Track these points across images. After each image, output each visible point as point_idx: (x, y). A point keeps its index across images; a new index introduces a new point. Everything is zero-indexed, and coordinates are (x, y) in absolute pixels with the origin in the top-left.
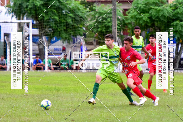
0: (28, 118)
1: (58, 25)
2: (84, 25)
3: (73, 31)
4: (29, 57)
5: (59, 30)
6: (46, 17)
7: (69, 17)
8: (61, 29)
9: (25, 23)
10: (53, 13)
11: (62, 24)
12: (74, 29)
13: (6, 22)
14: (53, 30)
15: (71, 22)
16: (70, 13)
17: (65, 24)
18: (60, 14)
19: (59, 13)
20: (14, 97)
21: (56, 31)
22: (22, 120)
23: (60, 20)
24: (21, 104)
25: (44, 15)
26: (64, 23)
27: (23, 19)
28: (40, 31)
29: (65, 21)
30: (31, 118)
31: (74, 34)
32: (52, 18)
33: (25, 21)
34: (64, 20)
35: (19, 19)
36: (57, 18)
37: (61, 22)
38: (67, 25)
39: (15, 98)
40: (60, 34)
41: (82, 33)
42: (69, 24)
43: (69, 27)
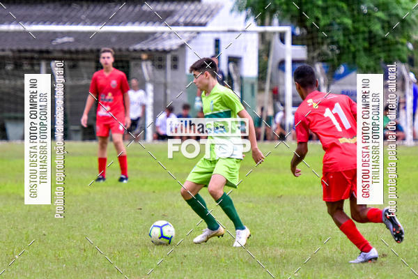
0: (280, 250)
1: (352, 37)
2: (409, 38)
3: (384, 51)
4: (284, 111)
5: (352, 49)
6: (324, 19)
7: (376, 20)
8: (358, 47)
9: (274, 33)
10: (339, 9)
11: (361, 36)
12: (387, 48)
13: (233, 31)
14: (339, 48)
15: (381, 32)
16: (379, 10)
17: (367, 35)
18: (355, 12)
19: (353, 10)
20: (251, 202)
21: (347, 51)
22: (268, 255)
23: (356, 25)
24: (266, 218)
25: (320, 16)
26: (363, 32)
27: (270, 24)
28: (309, 51)
29: (366, 29)
30: (289, 250)
31: (387, 59)
32: (338, 21)
33: (276, 28)
34: (365, 25)
35: (262, 24)
36: (348, 21)
37: (357, 32)
38: (372, 38)
39: (251, 205)
40: (354, 57)
41: (405, 57)
42: (375, 36)
43: (375, 43)
